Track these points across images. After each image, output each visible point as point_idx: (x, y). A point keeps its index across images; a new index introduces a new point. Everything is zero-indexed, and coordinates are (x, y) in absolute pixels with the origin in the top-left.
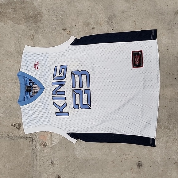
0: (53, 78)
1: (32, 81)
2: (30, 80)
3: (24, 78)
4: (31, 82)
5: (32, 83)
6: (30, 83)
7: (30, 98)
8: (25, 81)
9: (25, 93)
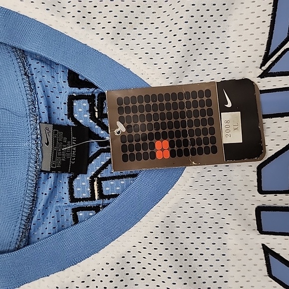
0: (266, 58)
1: (89, 85)
2: (74, 79)
3: (25, 65)
4: (80, 97)
5: (91, 99)
6: (72, 99)
7: (76, 220)
8: (32, 86)
9: (37, 186)
